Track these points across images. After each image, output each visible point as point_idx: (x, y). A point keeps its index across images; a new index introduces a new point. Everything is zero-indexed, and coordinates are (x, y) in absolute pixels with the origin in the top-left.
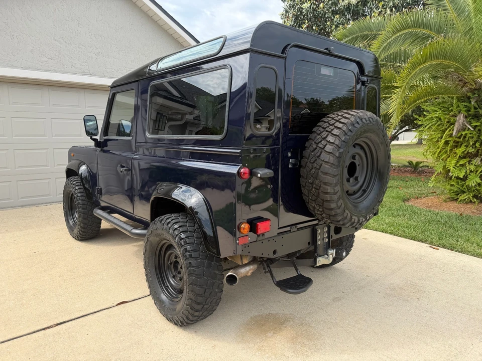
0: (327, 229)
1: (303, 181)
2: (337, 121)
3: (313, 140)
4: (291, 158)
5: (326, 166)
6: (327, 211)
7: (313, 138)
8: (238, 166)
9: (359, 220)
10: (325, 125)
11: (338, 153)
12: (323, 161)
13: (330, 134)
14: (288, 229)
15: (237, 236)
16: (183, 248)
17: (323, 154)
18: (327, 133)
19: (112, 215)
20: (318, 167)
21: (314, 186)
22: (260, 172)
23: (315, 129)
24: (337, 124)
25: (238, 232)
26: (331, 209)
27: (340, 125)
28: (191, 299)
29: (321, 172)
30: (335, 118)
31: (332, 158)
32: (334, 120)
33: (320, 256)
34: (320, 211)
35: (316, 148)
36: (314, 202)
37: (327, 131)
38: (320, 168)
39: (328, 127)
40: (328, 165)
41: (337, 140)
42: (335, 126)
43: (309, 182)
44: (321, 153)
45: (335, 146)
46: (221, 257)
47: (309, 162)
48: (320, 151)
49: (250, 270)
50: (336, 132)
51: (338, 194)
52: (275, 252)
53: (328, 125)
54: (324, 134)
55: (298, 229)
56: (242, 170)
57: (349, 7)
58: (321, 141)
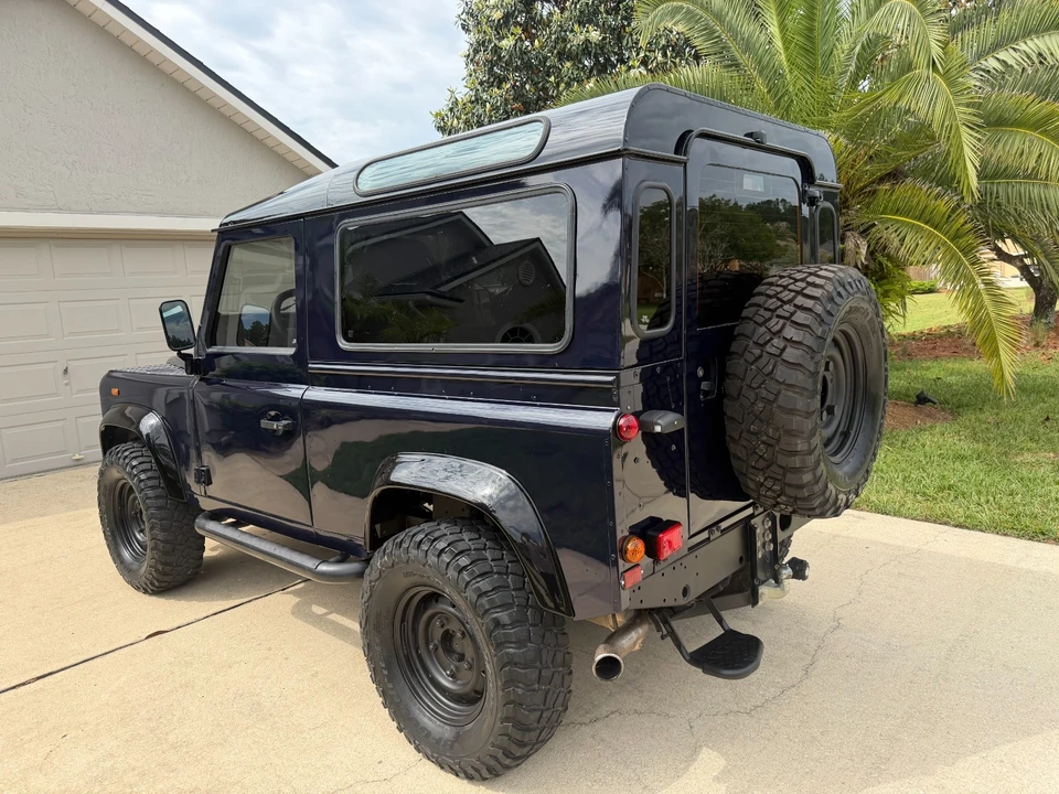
0: (770, 524)
1: (732, 430)
2: (798, 293)
3: (750, 338)
4: (705, 378)
5: (790, 394)
6: (789, 491)
7: (748, 333)
8: (613, 411)
9: (848, 500)
10: (773, 303)
11: (812, 364)
12: (783, 383)
13: (788, 323)
14: (705, 535)
15: (621, 570)
16: (488, 619)
17: (781, 368)
18: (782, 321)
19: (244, 529)
20: (771, 397)
21: (764, 438)
22: (659, 421)
23: (745, 313)
24: (800, 300)
25: (621, 562)
26: (801, 487)
27: (809, 303)
28: (507, 735)
29: (779, 407)
30: (790, 287)
31: (801, 376)
32: (791, 291)
33: (763, 582)
34: (773, 491)
35: (761, 356)
36: (761, 473)
37: (778, 316)
38: (776, 399)
39: (781, 306)
40: (794, 392)
41: (808, 335)
42: (795, 306)
43: (749, 431)
44: (774, 366)
45: (805, 348)
46: (575, 619)
47: (745, 387)
48: (772, 361)
49: (638, 639)
50: (800, 317)
51: (817, 452)
52: (685, 592)
53: (779, 303)
54: (775, 324)
55: (722, 531)
56: (622, 422)
57: (587, 47)
58: (771, 339)
